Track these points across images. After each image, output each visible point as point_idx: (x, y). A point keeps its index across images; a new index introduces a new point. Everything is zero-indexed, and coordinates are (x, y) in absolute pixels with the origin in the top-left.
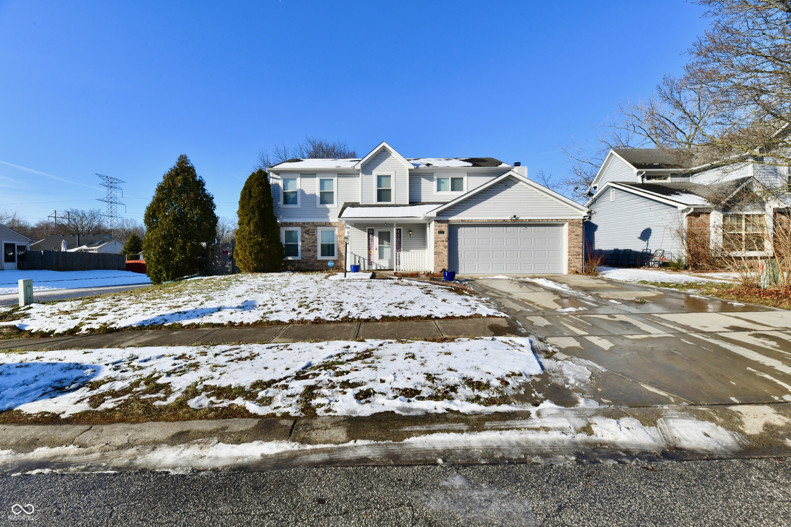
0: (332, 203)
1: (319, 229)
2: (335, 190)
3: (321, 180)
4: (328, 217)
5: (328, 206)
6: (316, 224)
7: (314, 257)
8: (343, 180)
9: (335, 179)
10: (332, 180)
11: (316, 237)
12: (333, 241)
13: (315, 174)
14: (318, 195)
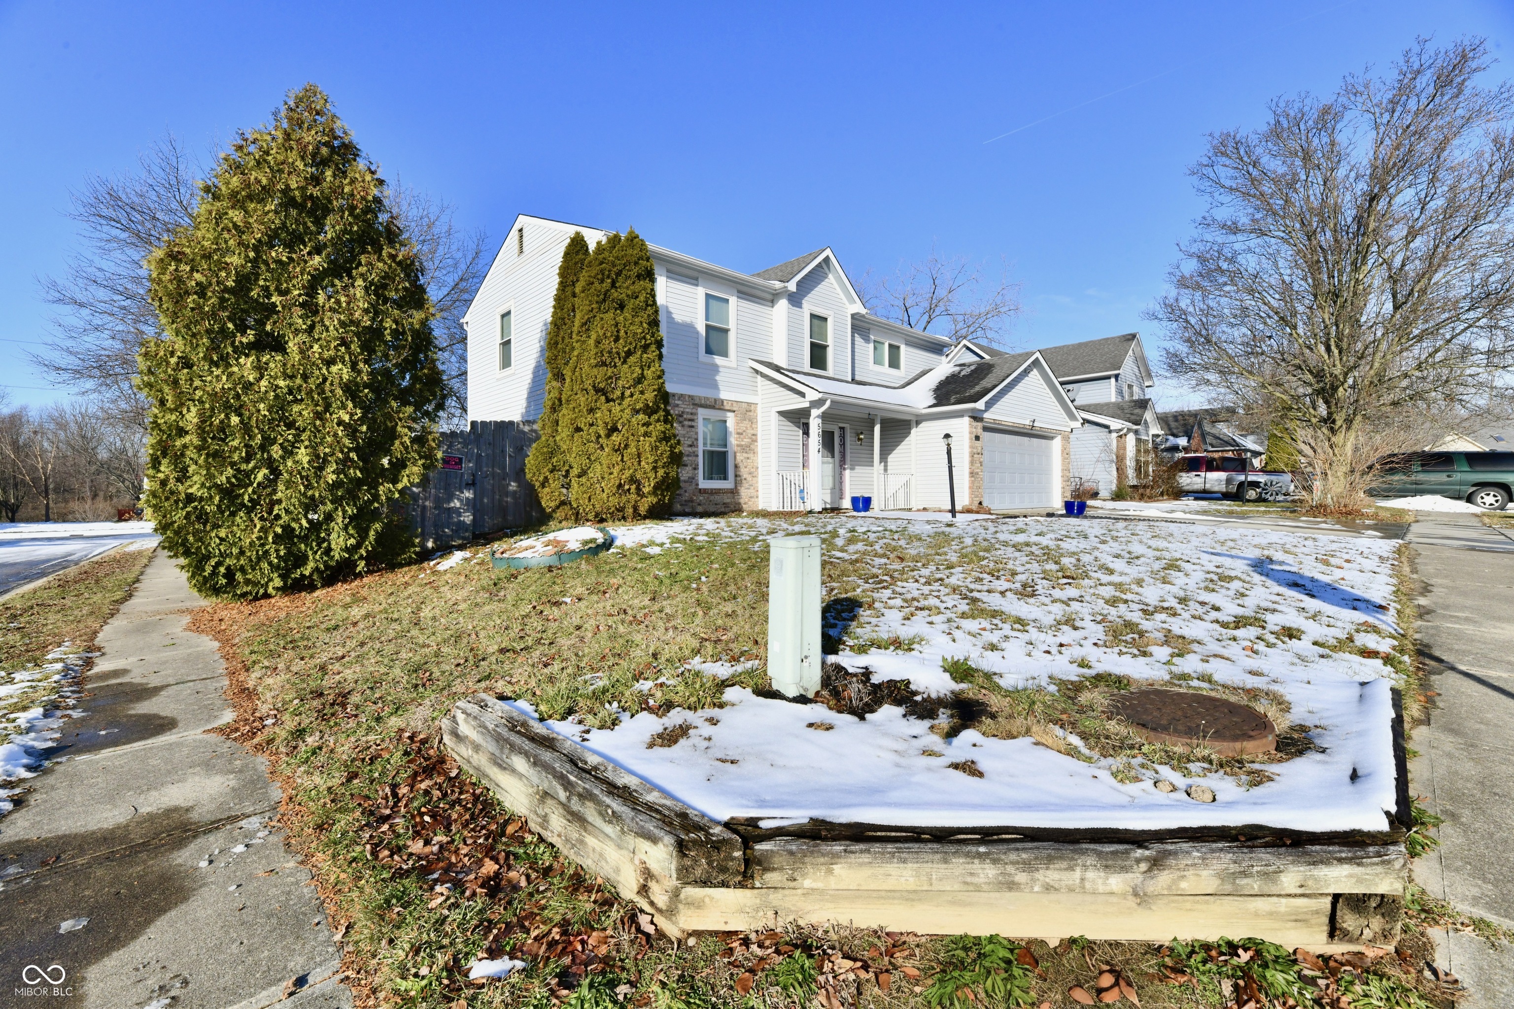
0: (725, 354)
1: (702, 413)
2: (732, 325)
3: (707, 295)
4: (715, 386)
5: (718, 360)
6: (697, 402)
7: (692, 479)
8: (748, 306)
9: (733, 300)
10: (727, 301)
11: (697, 433)
12: (725, 446)
13: (697, 279)
14: (701, 328)
